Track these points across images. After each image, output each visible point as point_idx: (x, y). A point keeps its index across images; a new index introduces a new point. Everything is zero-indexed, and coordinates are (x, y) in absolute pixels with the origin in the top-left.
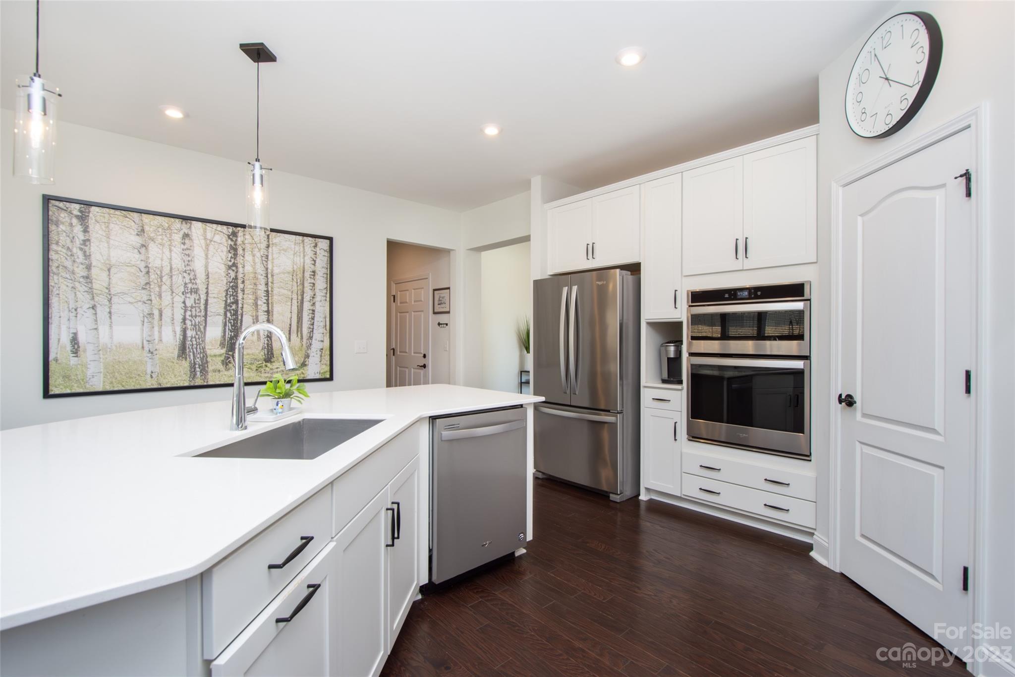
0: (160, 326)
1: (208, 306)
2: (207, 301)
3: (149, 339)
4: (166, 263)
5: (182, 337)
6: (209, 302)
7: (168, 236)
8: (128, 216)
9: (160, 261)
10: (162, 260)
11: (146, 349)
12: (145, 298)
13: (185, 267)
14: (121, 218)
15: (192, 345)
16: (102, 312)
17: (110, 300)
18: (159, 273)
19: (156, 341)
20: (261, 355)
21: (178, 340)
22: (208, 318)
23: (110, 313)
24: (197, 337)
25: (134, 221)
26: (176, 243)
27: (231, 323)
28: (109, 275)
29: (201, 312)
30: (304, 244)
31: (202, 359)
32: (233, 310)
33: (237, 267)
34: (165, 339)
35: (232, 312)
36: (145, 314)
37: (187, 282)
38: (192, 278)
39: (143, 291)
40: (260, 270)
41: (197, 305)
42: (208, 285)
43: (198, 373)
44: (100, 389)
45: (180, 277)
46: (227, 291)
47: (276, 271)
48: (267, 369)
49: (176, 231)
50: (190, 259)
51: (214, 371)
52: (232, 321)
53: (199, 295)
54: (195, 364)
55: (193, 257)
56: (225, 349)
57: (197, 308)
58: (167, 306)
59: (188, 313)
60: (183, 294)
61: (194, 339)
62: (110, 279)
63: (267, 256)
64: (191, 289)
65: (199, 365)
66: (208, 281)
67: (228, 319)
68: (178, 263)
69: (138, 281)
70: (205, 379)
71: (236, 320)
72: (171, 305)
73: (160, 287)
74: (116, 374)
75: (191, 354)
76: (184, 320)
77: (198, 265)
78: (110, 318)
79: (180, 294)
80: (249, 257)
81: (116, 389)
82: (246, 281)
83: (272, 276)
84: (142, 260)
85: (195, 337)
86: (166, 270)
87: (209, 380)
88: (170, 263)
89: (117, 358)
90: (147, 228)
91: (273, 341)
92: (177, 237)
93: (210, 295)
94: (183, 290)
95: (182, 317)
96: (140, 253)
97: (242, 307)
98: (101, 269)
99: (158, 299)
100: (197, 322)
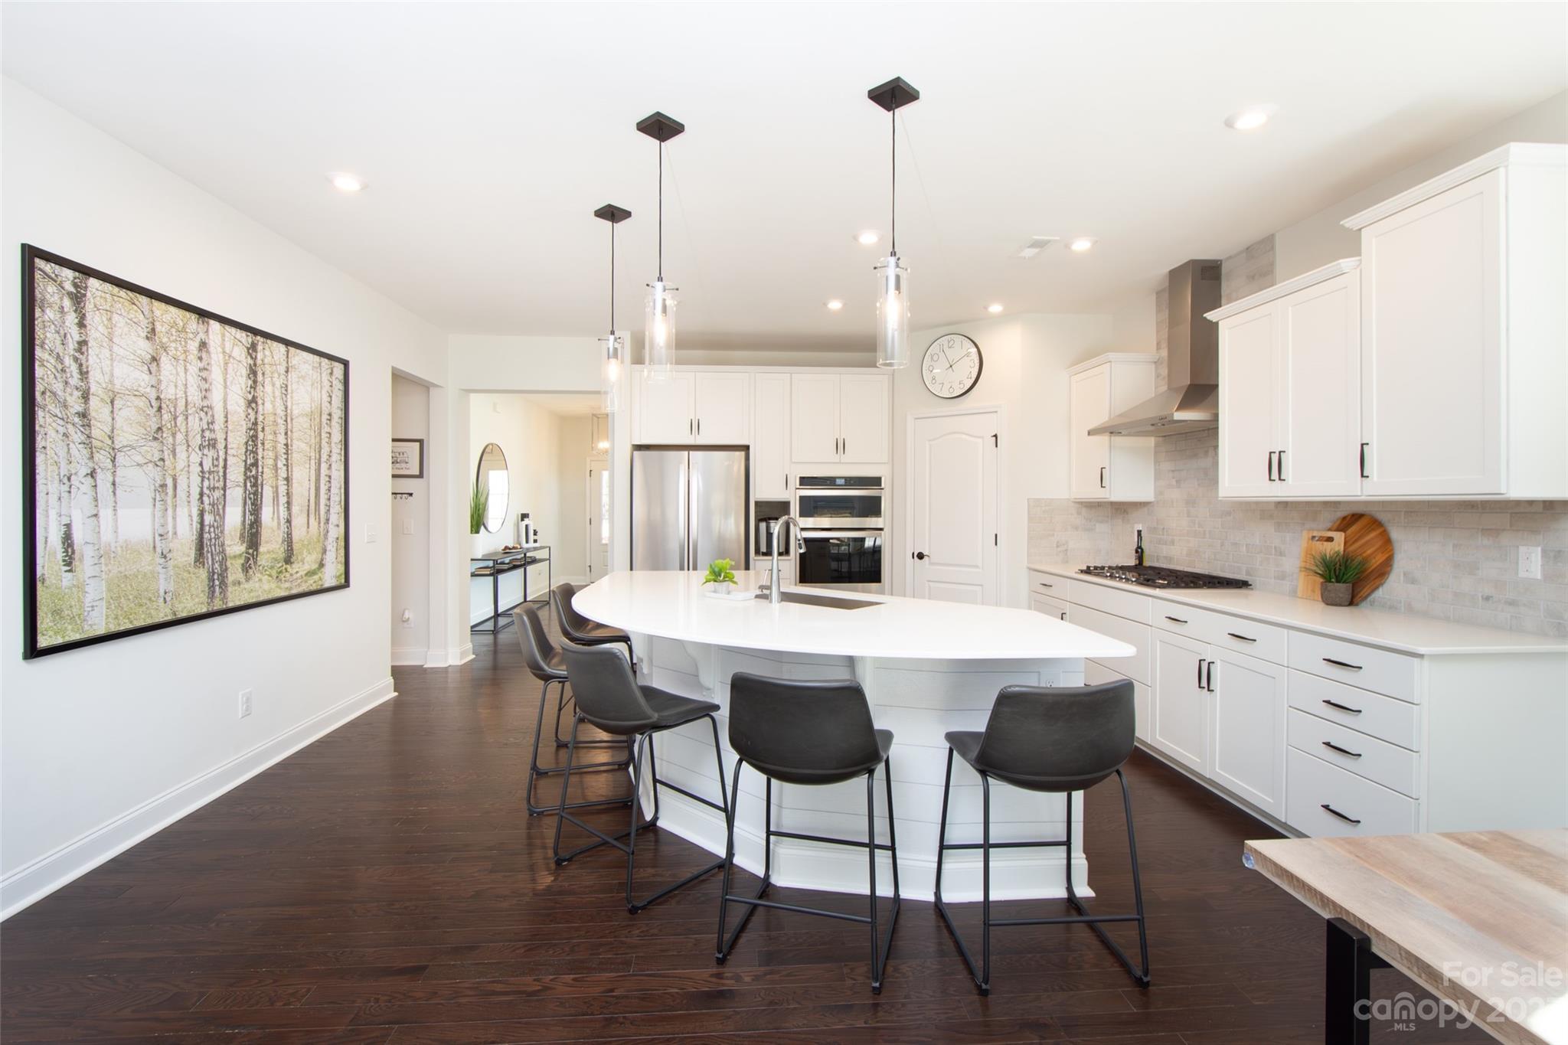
0: (175, 507)
1: (228, 471)
2: (225, 460)
3: (161, 531)
4: (181, 394)
5: (199, 526)
6: (228, 463)
7: (183, 343)
8: (137, 303)
9: (174, 388)
10: (176, 386)
11: (159, 550)
12: (157, 456)
13: (202, 401)
14: (127, 303)
15: (211, 540)
16: (104, 479)
17: (113, 460)
18: (172, 410)
19: (170, 534)
20: (281, 553)
21: (195, 533)
22: (228, 492)
23: (114, 484)
24: (216, 524)
25: (142, 312)
26: (192, 356)
27: (250, 499)
28: (112, 412)
29: (219, 481)
30: (321, 369)
31: (221, 566)
32: (253, 476)
33: (256, 403)
34: (180, 531)
35: (252, 480)
36: (157, 485)
37: (204, 428)
38: (210, 421)
39: (155, 444)
40: (280, 412)
41: (216, 469)
42: (227, 433)
43: (217, 588)
44: (101, 631)
45: (197, 419)
46: (246, 443)
47: (296, 412)
48: (287, 575)
49: (191, 336)
50: (207, 386)
51: (234, 584)
52: (252, 496)
53: (218, 452)
54: (214, 573)
55: (211, 384)
56: (245, 545)
57: (216, 474)
58: (182, 470)
59: (206, 483)
60: (200, 450)
61: (212, 530)
62: (113, 419)
63: (287, 386)
64: (209, 440)
65: (218, 575)
66: (227, 427)
67: (248, 492)
68: (194, 396)
69: (148, 424)
70: (224, 599)
71: (255, 493)
72: (186, 469)
73: (174, 435)
74: (123, 600)
75: (209, 555)
76: (201, 494)
77: (216, 398)
78: (115, 494)
79: (197, 449)
80: (268, 388)
81: (122, 628)
82: (266, 428)
83: (292, 419)
84: (152, 386)
85: (213, 526)
86: (181, 404)
87: (229, 599)
88: (185, 393)
89: (122, 569)
90: (158, 327)
91: (293, 528)
92: (193, 346)
93: (229, 452)
94: (200, 443)
95: (198, 490)
96: (151, 373)
97: (262, 473)
98: (102, 400)
99: (171, 456)
100: (215, 498)
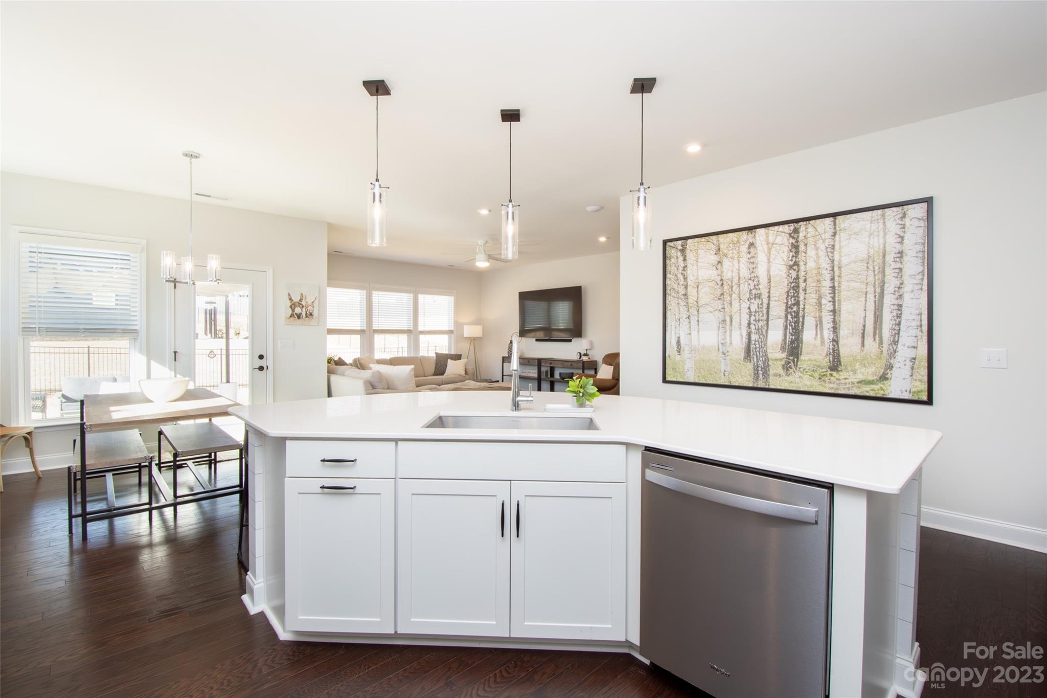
0: (731, 331)
1: (770, 310)
2: (768, 304)
3: (722, 342)
4: (735, 274)
5: (747, 341)
6: (771, 305)
7: (737, 249)
8: (710, 240)
9: (731, 273)
10: (732, 272)
11: (721, 350)
12: (720, 307)
13: (750, 274)
14: (705, 243)
15: (756, 348)
16: (694, 319)
17: (698, 311)
18: (730, 283)
19: (728, 344)
20: (826, 362)
21: (744, 344)
22: (770, 322)
23: (698, 321)
24: (760, 340)
25: (713, 243)
26: (743, 253)
27: (792, 326)
28: (698, 291)
29: (763, 316)
31: (764, 363)
32: (794, 312)
33: (798, 265)
34: (734, 343)
35: (793, 314)
36: (720, 320)
37: (752, 288)
38: (756, 284)
39: (719, 301)
40: (825, 263)
41: (760, 310)
42: (770, 288)
43: (761, 376)
44: (692, 381)
45: (746, 285)
46: (788, 292)
47: (845, 261)
48: (832, 378)
49: (743, 243)
50: (754, 266)
51: (775, 375)
52: (793, 324)
53: (762, 300)
54: (758, 367)
55: (757, 264)
56: (786, 354)
57: (760, 313)
58: (736, 312)
59: (753, 318)
60: (748, 300)
61: (757, 343)
62: (698, 294)
63: (833, 246)
64: (755, 294)
65: (762, 368)
66: (770, 285)
67: (788, 322)
68: (745, 273)
69: (716, 293)
70: (767, 382)
71: (797, 322)
72: (739, 311)
73: (731, 296)
74: (701, 370)
75: (755, 357)
76: (749, 324)
77: (761, 272)
78: (698, 325)
79: (746, 301)
80: (811, 252)
81: (701, 382)
82: (808, 280)
83: (840, 268)
84: (718, 275)
85: (758, 341)
86: (736, 280)
87: (770, 383)
88: (739, 273)
89: (702, 357)
90: (722, 247)
91: (840, 346)
92: (744, 248)
93: (771, 299)
94: (749, 297)
95: (747, 322)
96: (717, 269)
97: (804, 309)
98: (693, 287)
99: (729, 306)
100: (760, 326)
